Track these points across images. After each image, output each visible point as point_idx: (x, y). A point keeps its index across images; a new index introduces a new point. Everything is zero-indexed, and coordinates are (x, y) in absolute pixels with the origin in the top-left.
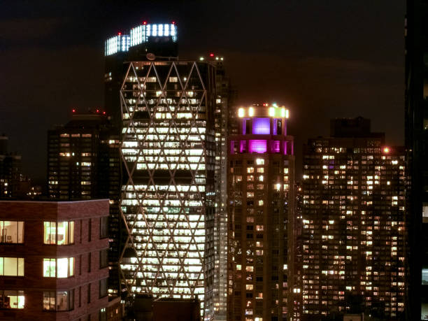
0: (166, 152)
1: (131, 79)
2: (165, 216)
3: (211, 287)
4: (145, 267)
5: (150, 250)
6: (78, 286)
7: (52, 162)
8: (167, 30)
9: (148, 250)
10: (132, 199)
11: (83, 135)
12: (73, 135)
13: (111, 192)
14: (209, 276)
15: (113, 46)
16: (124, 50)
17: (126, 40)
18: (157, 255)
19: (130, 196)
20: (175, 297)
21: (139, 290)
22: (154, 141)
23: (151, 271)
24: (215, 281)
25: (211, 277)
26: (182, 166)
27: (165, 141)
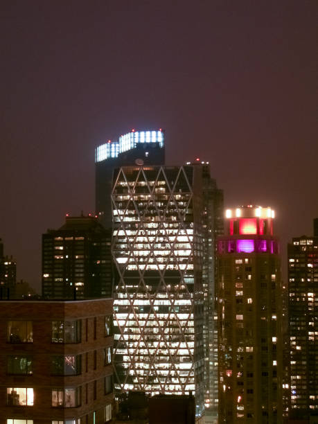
0: (156, 253)
1: (121, 183)
2: (155, 315)
3: (201, 383)
4: (137, 365)
5: (141, 348)
6: (84, 383)
7: (46, 264)
8: (154, 137)
9: (140, 348)
10: (124, 299)
11: (76, 239)
12: (66, 239)
13: (103, 293)
14: (199, 373)
15: (103, 153)
16: (113, 156)
17: (115, 147)
18: (149, 352)
19: (121, 295)
20: (166, 393)
21: (131, 387)
22: (144, 242)
23: (143, 369)
24: (205, 378)
25: (201, 374)
26: (171, 267)
27: (154, 242)
